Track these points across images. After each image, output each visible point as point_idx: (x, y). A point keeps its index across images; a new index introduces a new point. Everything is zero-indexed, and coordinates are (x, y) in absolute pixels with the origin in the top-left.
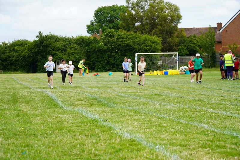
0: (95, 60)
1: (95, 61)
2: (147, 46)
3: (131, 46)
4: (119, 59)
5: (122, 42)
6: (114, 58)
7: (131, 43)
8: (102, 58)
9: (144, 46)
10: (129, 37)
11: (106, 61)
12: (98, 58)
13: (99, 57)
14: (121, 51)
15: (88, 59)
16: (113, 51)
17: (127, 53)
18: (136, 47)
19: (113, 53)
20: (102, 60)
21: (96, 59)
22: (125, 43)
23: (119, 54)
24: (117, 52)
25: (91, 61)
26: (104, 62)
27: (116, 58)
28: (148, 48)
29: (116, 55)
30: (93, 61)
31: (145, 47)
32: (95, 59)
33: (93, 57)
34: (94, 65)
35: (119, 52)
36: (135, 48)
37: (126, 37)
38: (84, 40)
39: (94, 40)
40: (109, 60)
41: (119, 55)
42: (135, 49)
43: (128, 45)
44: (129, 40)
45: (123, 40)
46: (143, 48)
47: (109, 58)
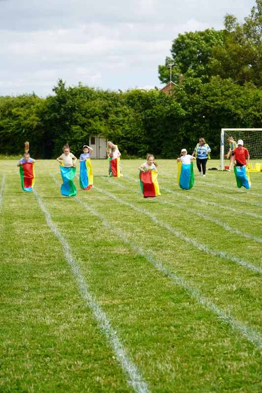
0: (161, 135)
1: (161, 138)
2: (259, 112)
3: (230, 111)
4: (206, 134)
5: (213, 101)
6: (198, 132)
7: (229, 104)
8: (174, 132)
9: (254, 110)
10: (227, 93)
11: (182, 139)
12: (167, 132)
13: (169, 130)
14: (211, 119)
15: (148, 133)
16: (196, 120)
17: (222, 123)
18: (239, 112)
19: (195, 122)
20: (176, 136)
21: (164, 134)
22: (217, 104)
23: (208, 125)
25: (154, 138)
26: (179, 141)
27: (201, 132)
29: (200, 126)
30: (157, 138)
31: (256, 113)
32: (162, 133)
33: (158, 131)
34: (159, 145)
35: (206, 121)
36: (237, 114)
37: (222, 92)
38: (141, 97)
39: (161, 98)
40: (189, 135)
41: (207, 128)
42: (237, 116)
43: (223, 109)
44: (225, 99)
45: (215, 98)
46: (251, 114)
47: (187, 132)
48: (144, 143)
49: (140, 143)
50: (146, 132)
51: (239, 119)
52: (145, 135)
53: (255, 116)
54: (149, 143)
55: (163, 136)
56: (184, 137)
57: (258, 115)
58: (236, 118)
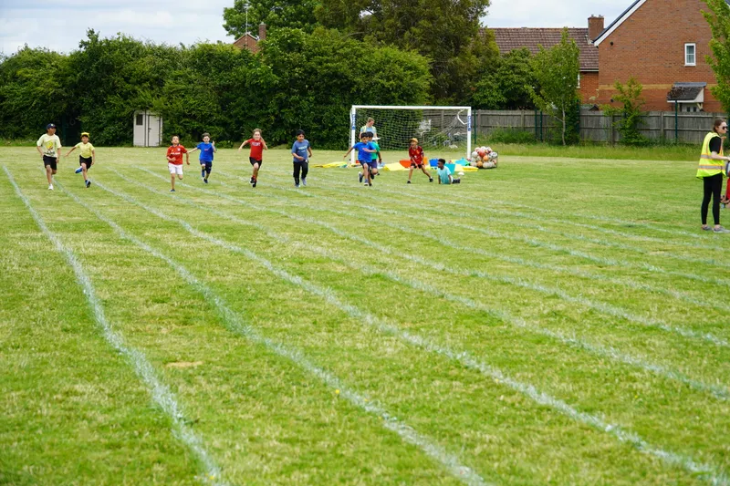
0: (242, 112)
1: (242, 116)
2: (388, 80)
3: (346, 77)
4: (309, 112)
5: (321, 63)
6: (297, 110)
7: (343, 67)
8: (261, 108)
9: (382, 78)
10: (341, 51)
11: (273, 118)
12: (250, 108)
13: (253, 104)
14: (317, 89)
15: (223, 108)
16: (294, 91)
17: (333, 96)
18: (358, 79)
19: (294, 94)
20: (263, 115)
21: (247, 111)
22: (327, 67)
23: (312, 99)
24: (303, 93)
25: (231, 117)
26: (268, 121)
27: (301, 108)
28: (391, 85)
29: (301, 100)
30: (236, 115)
31: (385, 82)
32: (243, 109)
33: (238, 105)
34: (238, 128)
35: (309, 92)
36: (355, 83)
37: (334, 50)
38: (213, 55)
39: (243, 57)
40: (284, 113)
41: (310, 102)
42: (356, 86)
43: (335, 75)
44: (339, 61)
45: (325, 58)
46: (377, 83)
47: (281, 108)
48: (217, 125)
50: (220, 108)
51: (358, 90)
52: (218, 112)
53: (383, 86)
54: (224, 124)
55: (245, 114)
56: (276, 116)
57: (387, 84)
58: (354, 89)
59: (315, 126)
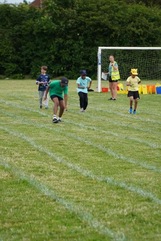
0: (31, 53)
1: (31, 56)
2: (138, 28)
3: (107, 27)
4: (80, 52)
5: (88, 16)
6: (71, 50)
7: (105, 19)
8: (45, 50)
9: (133, 27)
10: (103, 8)
11: (53, 57)
12: (37, 50)
13: (39, 47)
14: (85, 35)
16: (69, 37)
17: (97, 40)
18: (117, 28)
19: (68, 39)
20: (46, 55)
21: (34, 52)
22: (93, 20)
23: (82, 42)
24: (76, 39)
25: (22, 57)
26: (50, 59)
27: (74, 50)
28: (140, 32)
29: (73, 43)
30: (26, 55)
31: (134, 29)
32: (32, 50)
33: (27, 48)
34: (28, 64)
35: (80, 38)
36: (114, 30)
37: (98, 6)
38: (9, 11)
39: (32, 13)
40: (61, 53)
41: (80, 45)
42: (114, 33)
43: (98, 25)
44: (101, 14)
45: (91, 13)
46: (129, 30)
47: (59, 49)
48: (13, 62)
49: (7, 62)
50: (14, 49)
51: (116, 35)
52: (13, 53)
53: (134, 32)
54: (18, 62)
55: (33, 54)
56: (56, 56)
57: (137, 32)
58: (113, 35)
59: (84, 62)
